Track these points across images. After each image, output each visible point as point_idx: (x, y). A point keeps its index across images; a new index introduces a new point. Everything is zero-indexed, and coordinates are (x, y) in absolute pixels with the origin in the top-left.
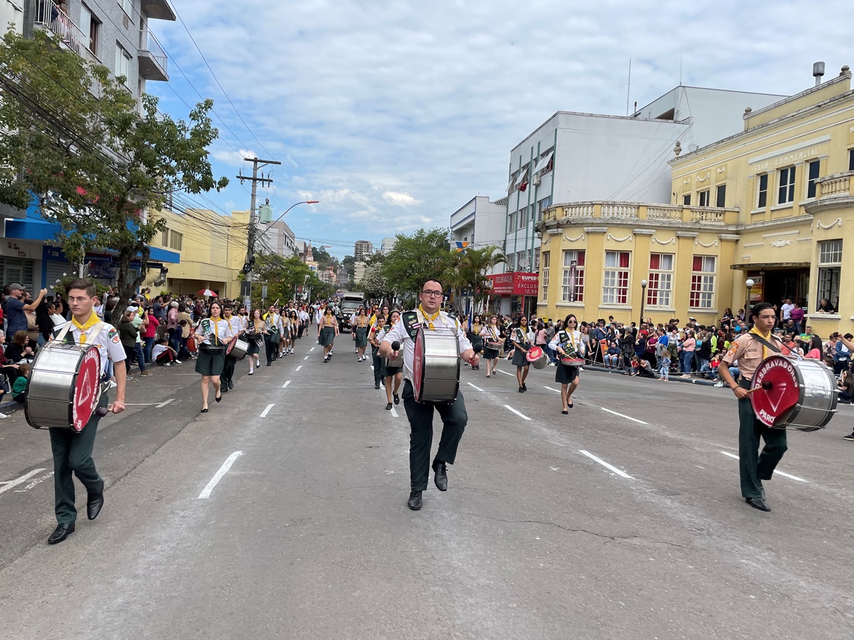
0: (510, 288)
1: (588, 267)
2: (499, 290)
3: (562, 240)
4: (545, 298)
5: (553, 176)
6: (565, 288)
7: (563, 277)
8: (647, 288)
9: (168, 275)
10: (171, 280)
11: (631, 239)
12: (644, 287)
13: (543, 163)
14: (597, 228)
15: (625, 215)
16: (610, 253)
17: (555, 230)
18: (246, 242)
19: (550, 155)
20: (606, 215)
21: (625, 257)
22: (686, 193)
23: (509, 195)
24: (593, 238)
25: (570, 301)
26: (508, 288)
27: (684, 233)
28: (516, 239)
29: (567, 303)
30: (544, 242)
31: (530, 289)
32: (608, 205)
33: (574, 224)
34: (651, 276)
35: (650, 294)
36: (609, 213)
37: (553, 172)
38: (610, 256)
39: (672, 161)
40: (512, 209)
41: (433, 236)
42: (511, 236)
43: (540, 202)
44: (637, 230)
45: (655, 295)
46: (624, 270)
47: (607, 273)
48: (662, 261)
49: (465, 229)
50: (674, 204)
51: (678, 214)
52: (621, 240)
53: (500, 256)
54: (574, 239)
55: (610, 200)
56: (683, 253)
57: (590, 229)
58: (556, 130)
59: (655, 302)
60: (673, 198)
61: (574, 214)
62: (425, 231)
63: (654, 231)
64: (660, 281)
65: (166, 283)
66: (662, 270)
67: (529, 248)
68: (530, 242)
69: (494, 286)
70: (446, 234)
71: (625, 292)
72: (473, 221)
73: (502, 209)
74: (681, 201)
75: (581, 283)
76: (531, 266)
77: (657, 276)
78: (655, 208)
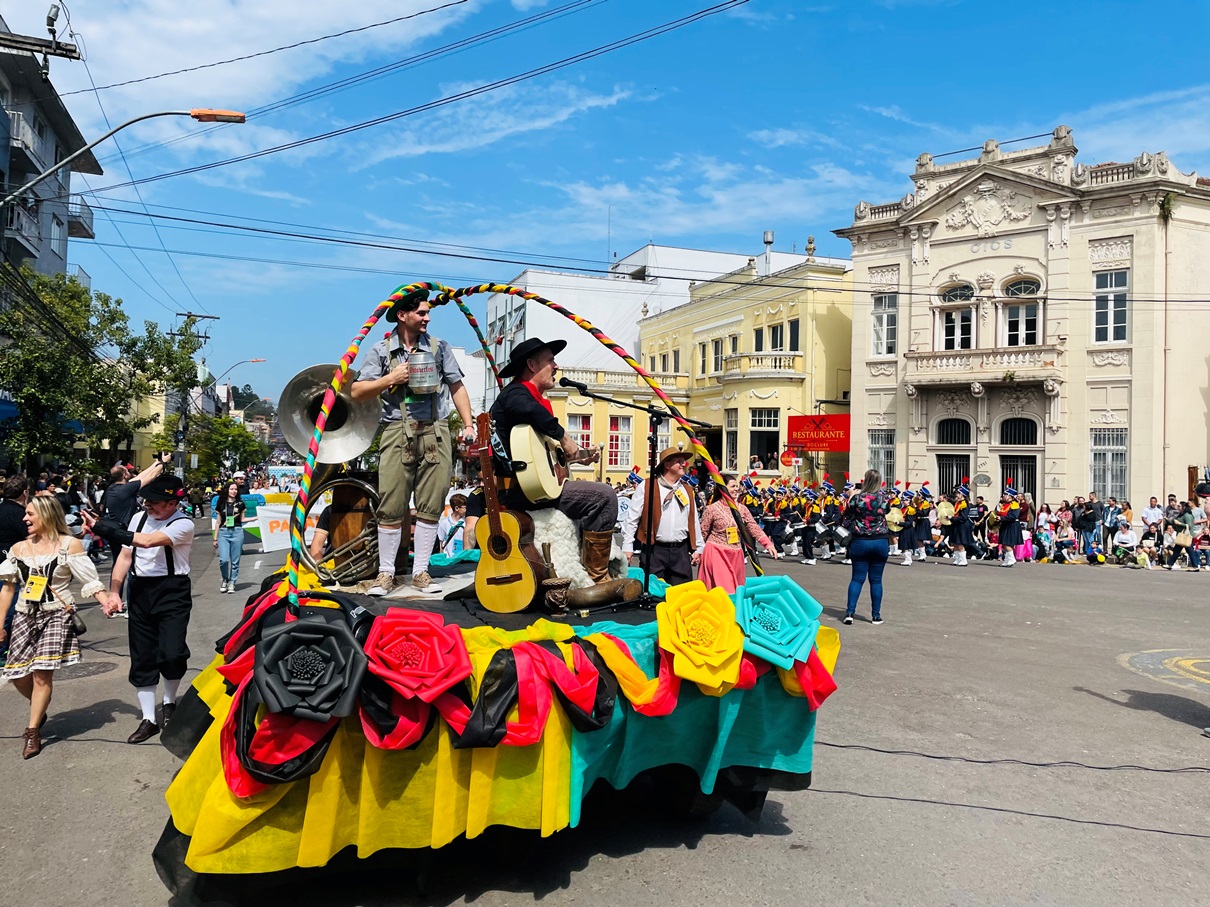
5: (524, 334)
8: (608, 449)
11: (590, 403)
13: (515, 320)
14: (558, 393)
16: (572, 417)
19: (522, 310)
21: (586, 420)
22: (652, 355)
27: (641, 398)
32: (569, 371)
34: (612, 437)
35: (611, 456)
37: (524, 330)
38: (573, 419)
39: (640, 322)
45: (616, 456)
46: (586, 432)
48: (620, 421)
51: (633, 378)
52: (582, 405)
55: (570, 366)
59: (616, 463)
60: (643, 358)
64: (619, 442)
66: (622, 431)
73: (481, 361)
74: (649, 362)
77: (617, 438)
78: (612, 373)
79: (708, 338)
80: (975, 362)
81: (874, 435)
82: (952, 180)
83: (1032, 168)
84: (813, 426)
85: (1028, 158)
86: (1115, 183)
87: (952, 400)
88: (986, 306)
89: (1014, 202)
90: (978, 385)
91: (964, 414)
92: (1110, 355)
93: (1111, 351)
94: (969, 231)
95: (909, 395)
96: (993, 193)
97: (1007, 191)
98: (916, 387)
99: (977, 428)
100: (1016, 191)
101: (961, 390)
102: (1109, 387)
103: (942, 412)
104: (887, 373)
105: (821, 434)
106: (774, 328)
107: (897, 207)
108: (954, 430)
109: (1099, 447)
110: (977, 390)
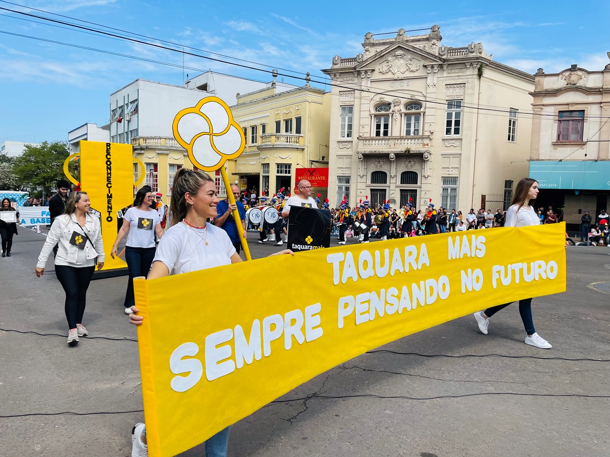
1: (160, 173)
3: (144, 157)
5: (138, 117)
7: (146, 178)
11: (182, 158)
13: (131, 108)
17: (140, 151)
20: (168, 144)
23: (111, 123)
24: (161, 157)
32: (169, 139)
33: (150, 149)
38: (172, 167)
40: (113, 133)
43: (131, 131)
44: (185, 153)
47: (170, 176)
52: (177, 159)
54: (151, 157)
57: (160, 152)
58: (138, 90)
61: (151, 143)
70: (65, 145)
73: (107, 132)
75: (156, 181)
79: (248, 125)
80: (392, 142)
81: (340, 179)
82: (382, 48)
83: (421, 46)
84: (309, 174)
85: (419, 40)
86: (459, 57)
87: (379, 162)
88: (397, 115)
89: (412, 62)
90: (393, 154)
91: (384, 168)
92: (452, 141)
93: (453, 139)
94: (390, 76)
95: (359, 159)
96: (402, 56)
97: (409, 56)
98: (363, 155)
99: (390, 176)
100: (413, 57)
101: (384, 157)
102: (451, 157)
103: (374, 167)
104: (347, 147)
105: (313, 178)
106: (286, 121)
107: (354, 60)
108: (379, 177)
109: (446, 186)
110: (392, 157)
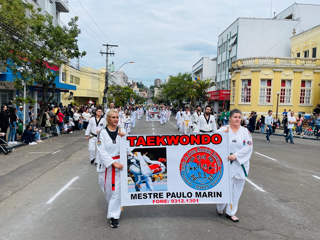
0: (218, 97)
1: (252, 87)
2: (213, 98)
3: (241, 75)
4: (233, 101)
5: (237, 47)
6: (242, 96)
7: (241, 91)
8: (280, 95)
9: (74, 95)
10: (75, 98)
11: (272, 73)
12: (278, 95)
13: (232, 41)
14: (256, 69)
15: (269, 63)
16: (262, 80)
17: (238, 70)
18: (105, 80)
19: (236, 37)
20: (261, 63)
21: (269, 82)
22: (298, 52)
23: (218, 56)
24: (254, 74)
25: (245, 102)
26: (217, 97)
27: (297, 70)
28: (221, 75)
29: (243, 103)
30: (233, 76)
31: (227, 97)
32: (262, 58)
33: (246, 68)
34: (282, 90)
35: (281, 98)
36: (262, 62)
37: (237, 45)
38: (263, 81)
39: (291, 38)
40: (219, 62)
41: (185, 76)
42: (219, 74)
43: (231, 59)
44: (275, 70)
45: (284, 98)
46: (269, 87)
47: (261, 90)
48: (287, 83)
49: (199, 72)
50: (292, 57)
51: (294, 61)
52: (268, 74)
53: (213, 83)
54: (246, 74)
55: (263, 56)
56: (297, 79)
57: (253, 70)
58: (238, 26)
59: (283, 102)
60: (292, 54)
61: (246, 63)
62: (181, 73)
63: (283, 69)
64: (286, 92)
65: (73, 98)
66: (287, 87)
67: (227, 79)
68: (227, 76)
69: (211, 96)
70: (191, 74)
71: (269, 97)
72: (202, 68)
73: (215, 62)
74: (296, 56)
76: (227, 87)
77: (284, 90)
78: (283, 59)
